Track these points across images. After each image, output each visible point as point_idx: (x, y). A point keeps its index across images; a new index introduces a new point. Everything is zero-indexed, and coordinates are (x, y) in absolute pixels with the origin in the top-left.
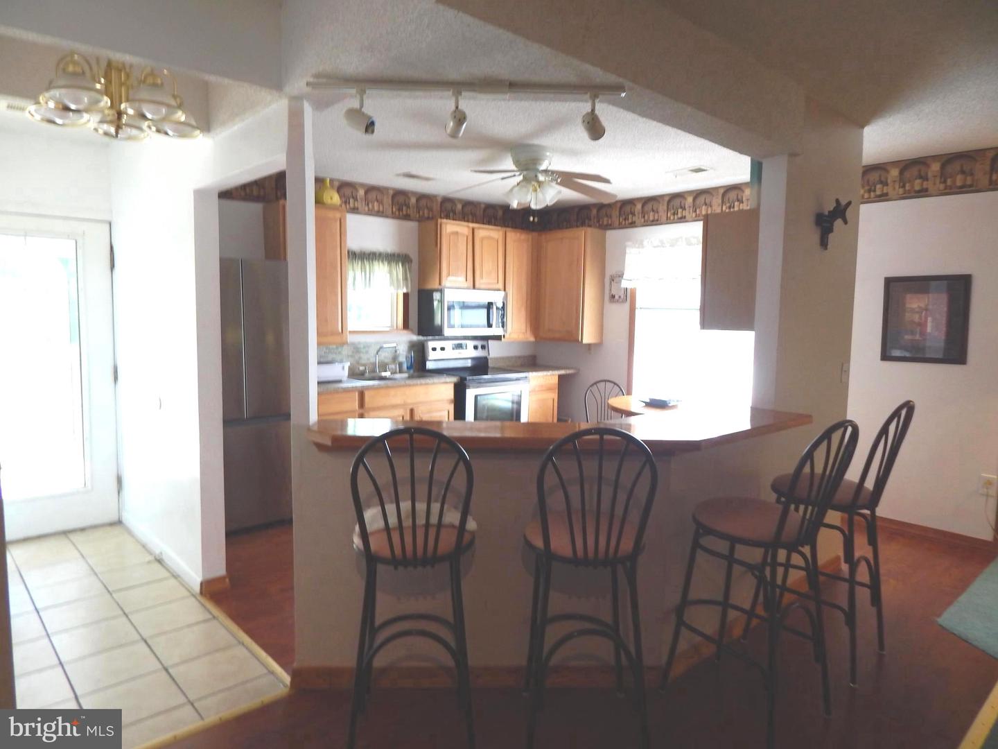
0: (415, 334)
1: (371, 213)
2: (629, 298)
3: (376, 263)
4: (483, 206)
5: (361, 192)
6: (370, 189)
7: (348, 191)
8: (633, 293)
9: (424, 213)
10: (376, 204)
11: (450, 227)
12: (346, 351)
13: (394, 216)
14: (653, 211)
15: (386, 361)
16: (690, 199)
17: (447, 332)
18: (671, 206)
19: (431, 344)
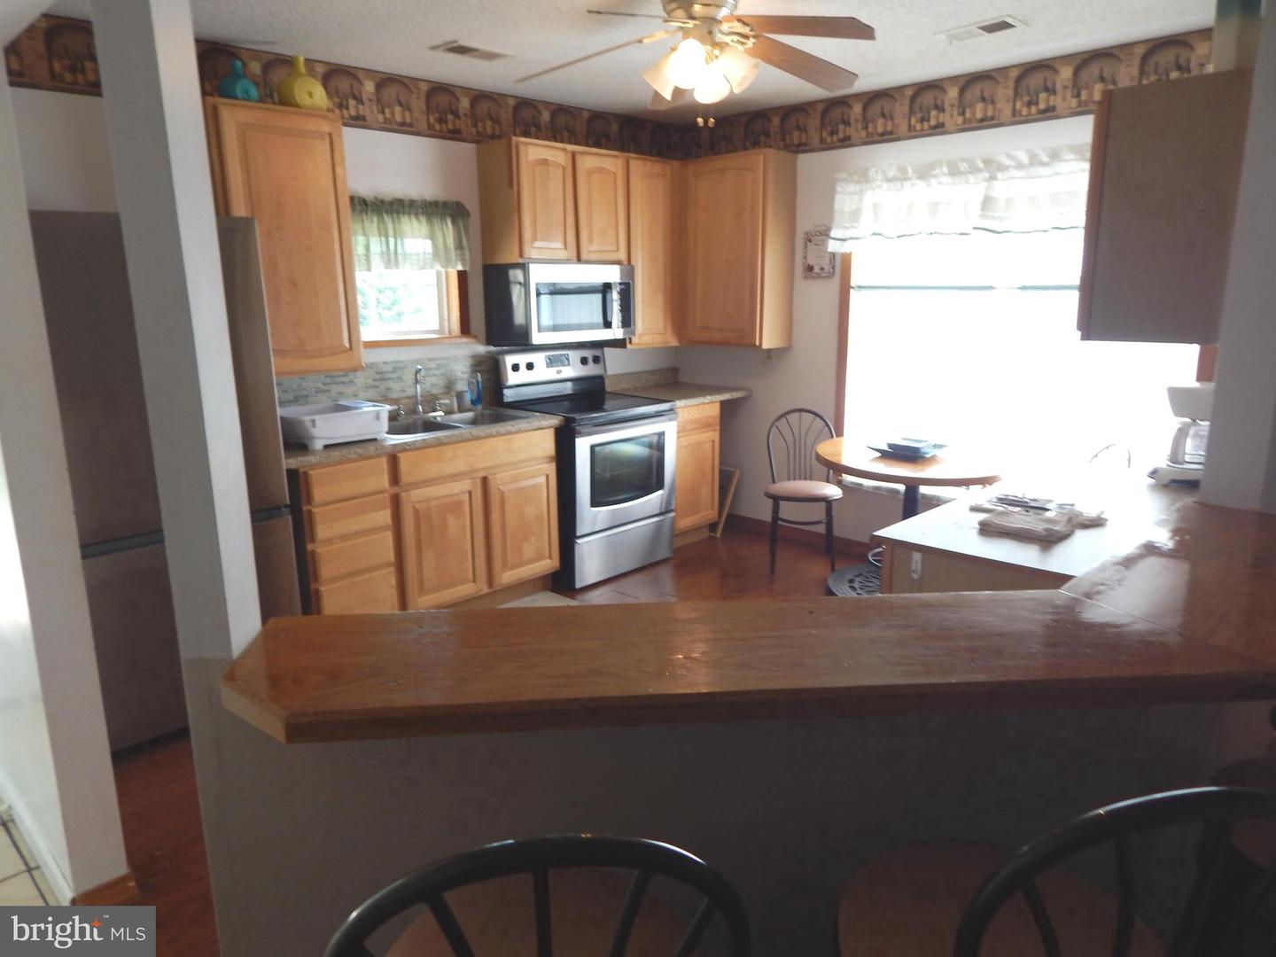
0: (482, 344)
1: (389, 126)
2: (840, 268)
3: (405, 220)
4: (586, 115)
5: (369, 87)
6: (386, 81)
7: (343, 84)
8: (846, 260)
9: (485, 128)
10: (397, 109)
11: (535, 152)
12: (361, 379)
13: (431, 133)
14: (883, 115)
15: (435, 391)
16: (953, 93)
17: (537, 338)
18: (916, 108)
19: (510, 360)
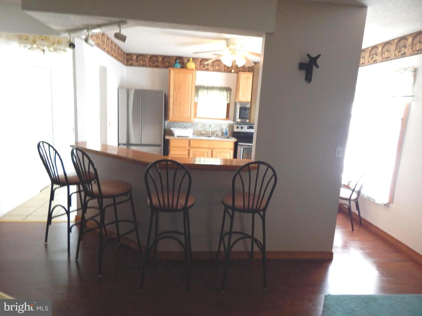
7: (204, 62)
10: (217, 67)
19: (236, 125)
